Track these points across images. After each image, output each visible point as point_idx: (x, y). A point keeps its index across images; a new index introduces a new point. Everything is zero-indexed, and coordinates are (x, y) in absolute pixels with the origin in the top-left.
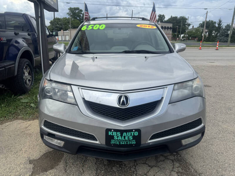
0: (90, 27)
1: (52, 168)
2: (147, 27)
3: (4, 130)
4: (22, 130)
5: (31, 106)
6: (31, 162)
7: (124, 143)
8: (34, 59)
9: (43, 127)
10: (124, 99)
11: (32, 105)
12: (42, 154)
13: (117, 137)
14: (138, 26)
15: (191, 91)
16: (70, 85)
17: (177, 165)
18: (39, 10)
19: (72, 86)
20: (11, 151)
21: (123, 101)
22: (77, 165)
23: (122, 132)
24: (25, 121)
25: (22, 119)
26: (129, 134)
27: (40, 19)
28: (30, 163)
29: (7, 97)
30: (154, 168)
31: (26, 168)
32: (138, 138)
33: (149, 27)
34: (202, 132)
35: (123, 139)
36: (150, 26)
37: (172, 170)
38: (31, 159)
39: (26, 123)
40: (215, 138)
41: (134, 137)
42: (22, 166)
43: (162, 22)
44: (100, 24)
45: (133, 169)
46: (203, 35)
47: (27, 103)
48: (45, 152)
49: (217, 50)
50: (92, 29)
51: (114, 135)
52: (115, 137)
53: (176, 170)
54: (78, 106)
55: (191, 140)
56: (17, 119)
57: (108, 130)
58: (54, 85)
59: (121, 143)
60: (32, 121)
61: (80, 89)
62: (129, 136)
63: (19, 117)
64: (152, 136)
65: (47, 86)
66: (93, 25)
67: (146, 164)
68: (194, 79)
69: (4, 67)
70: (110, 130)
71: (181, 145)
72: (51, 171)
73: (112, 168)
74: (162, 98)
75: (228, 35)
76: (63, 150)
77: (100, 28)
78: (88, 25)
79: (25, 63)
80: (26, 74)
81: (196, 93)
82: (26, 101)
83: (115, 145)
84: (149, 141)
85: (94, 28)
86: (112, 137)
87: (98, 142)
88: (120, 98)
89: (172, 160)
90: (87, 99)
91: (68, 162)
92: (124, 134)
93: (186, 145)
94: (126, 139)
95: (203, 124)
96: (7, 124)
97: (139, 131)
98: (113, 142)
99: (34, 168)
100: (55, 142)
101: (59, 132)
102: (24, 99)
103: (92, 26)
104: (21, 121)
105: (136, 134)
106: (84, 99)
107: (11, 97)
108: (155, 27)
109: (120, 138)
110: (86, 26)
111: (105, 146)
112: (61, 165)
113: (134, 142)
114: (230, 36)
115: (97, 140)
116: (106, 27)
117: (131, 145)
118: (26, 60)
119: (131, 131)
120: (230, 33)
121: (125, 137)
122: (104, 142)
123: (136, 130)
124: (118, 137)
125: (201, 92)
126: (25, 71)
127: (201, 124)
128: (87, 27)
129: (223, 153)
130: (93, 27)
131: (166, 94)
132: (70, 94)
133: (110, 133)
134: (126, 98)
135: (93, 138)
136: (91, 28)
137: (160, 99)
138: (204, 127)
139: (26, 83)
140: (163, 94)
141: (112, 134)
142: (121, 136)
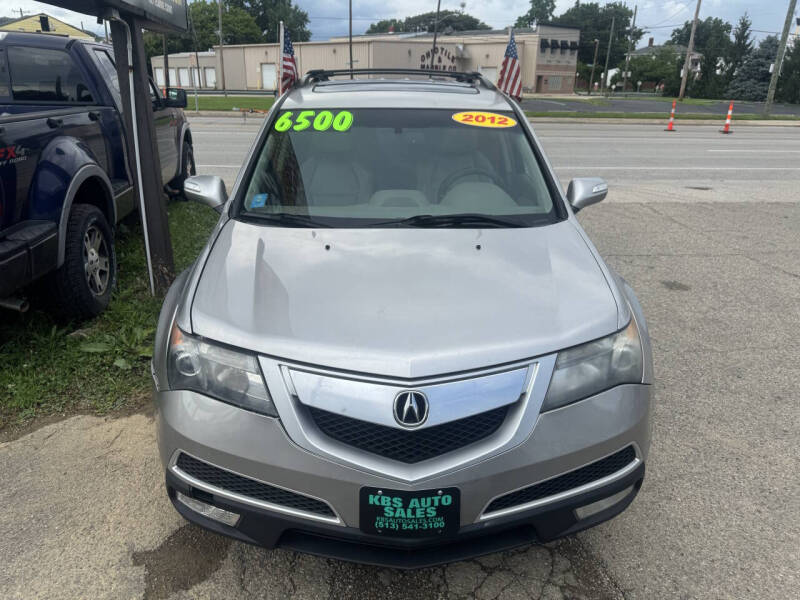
0: (303, 123)
1: (202, 578)
2: (487, 124)
3: (43, 452)
4: (99, 452)
5: (117, 368)
6: (138, 558)
7: (411, 527)
8: (114, 198)
9: (175, 469)
10: (411, 406)
11: (120, 363)
12: (167, 532)
13: (392, 509)
14: (458, 118)
15: (605, 370)
16: (255, 354)
17: (563, 563)
18: (129, 46)
19: (260, 358)
20: (75, 524)
21: (411, 409)
22: (274, 566)
23: (406, 497)
24: (103, 419)
25: (92, 410)
26: (426, 502)
27: (131, 75)
28: (136, 563)
29: (36, 335)
30: (498, 575)
31: (124, 578)
32: (450, 513)
33: (493, 120)
34: (636, 480)
35: (409, 515)
36: (497, 116)
37: (549, 582)
38: (138, 548)
39: (107, 426)
40: (680, 477)
41: (441, 510)
42: (113, 573)
43: (544, 23)
44: (335, 111)
45: (436, 579)
46: (683, 73)
47: (103, 355)
48: (177, 527)
49: (726, 132)
50: (311, 128)
51: (383, 504)
52: (386, 509)
53: (559, 579)
54: (280, 420)
55: (605, 504)
56: (76, 411)
57: (366, 492)
58: (205, 348)
59: (405, 527)
60: (124, 420)
61: (285, 369)
62: (425, 509)
63: (83, 403)
64: (492, 504)
65: (186, 349)
66: (311, 113)
67: (475, 562)
68: (619, 331)
69: (26, 246)
70: (374, 491)
71: (574, 520)
72: (199, 587)
73: (376, 577)
74: (523, 395)
75: (767, 76)
76: (238, 534)
77: (337, 127)
78: (296, 112)
79: (88, 219)
80: (93, 255)
81: (625, 369)
82: (100, 348)
83: (387, 532)
84: (483, 518)
85: (317, 126)
86: (380, 510)
87: (337, 521)
88: (402, 399)
89: (550, 550)
90: (306, 400)
91: (247, 557)
92: (414, 502)
93: (588, 518)
94: (419, 514)
95: (637, 460)
96: (48, 429)
97: (454, 492)
98: (380, 523)
99: (148, 579)
100: (211, 511)
101: (225, 488)
102: (93, 342)
103: (309, 118)
104: (88, 418)
105: (447, 500)
106: (295, 398)
107: (47, 333)
108: (512, 123)
109: (400, 513)
110: (289, 114)
111: (361, 533)
112: (228, 569)
113: (440, 524)
114: (774, 80)
115: (333, 515)
116: (355, 124)
117: (432, 531)
118: (89, 209)
119: (433, 493)
120: (776, 69)
121: (414, 511)
122: (355, 522)
123: (446, 491)
124: (395, 510)
125: (638, 369)
126: (87, 244)
127: (632, 459)
128: (293, 119)
129: (697, 526)
130: (311, 119)
131: (534, 382)
132: (254, 379)
133: (373, 500)
134: (420, 400)
135: (326, 510)
136: (305, 124)
137: (515, 399)
138: (641, 468)
139: (93, 283)
140: (525, 384)
141: (377, 503)
142: (405, 507)
